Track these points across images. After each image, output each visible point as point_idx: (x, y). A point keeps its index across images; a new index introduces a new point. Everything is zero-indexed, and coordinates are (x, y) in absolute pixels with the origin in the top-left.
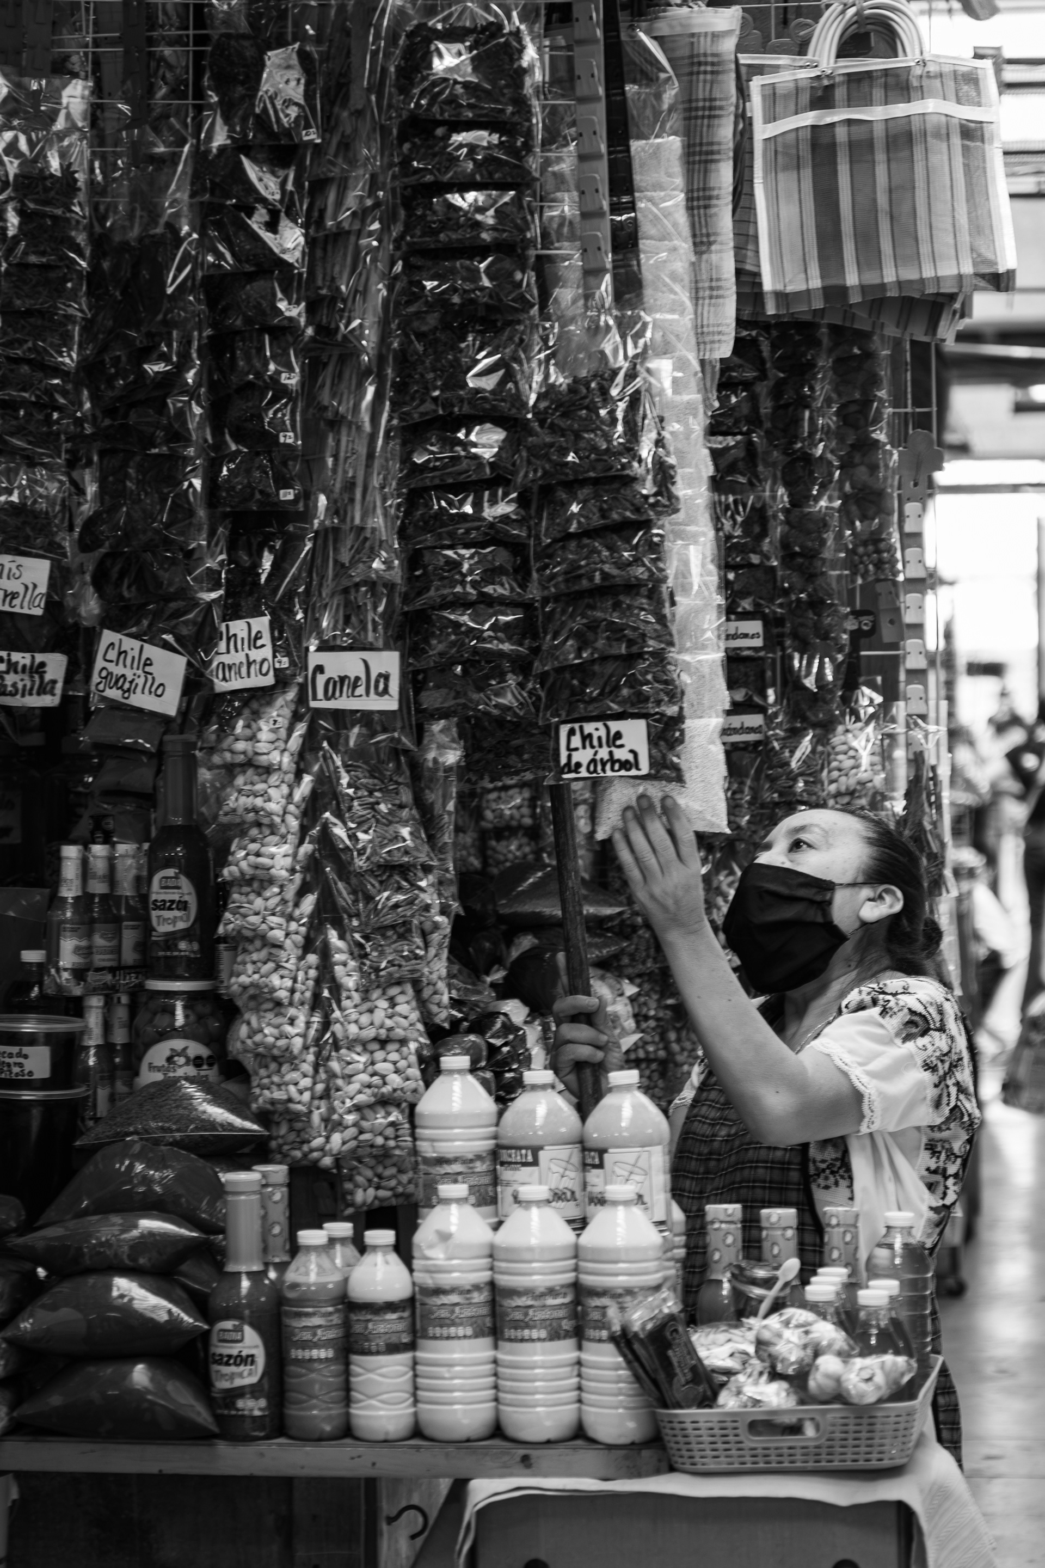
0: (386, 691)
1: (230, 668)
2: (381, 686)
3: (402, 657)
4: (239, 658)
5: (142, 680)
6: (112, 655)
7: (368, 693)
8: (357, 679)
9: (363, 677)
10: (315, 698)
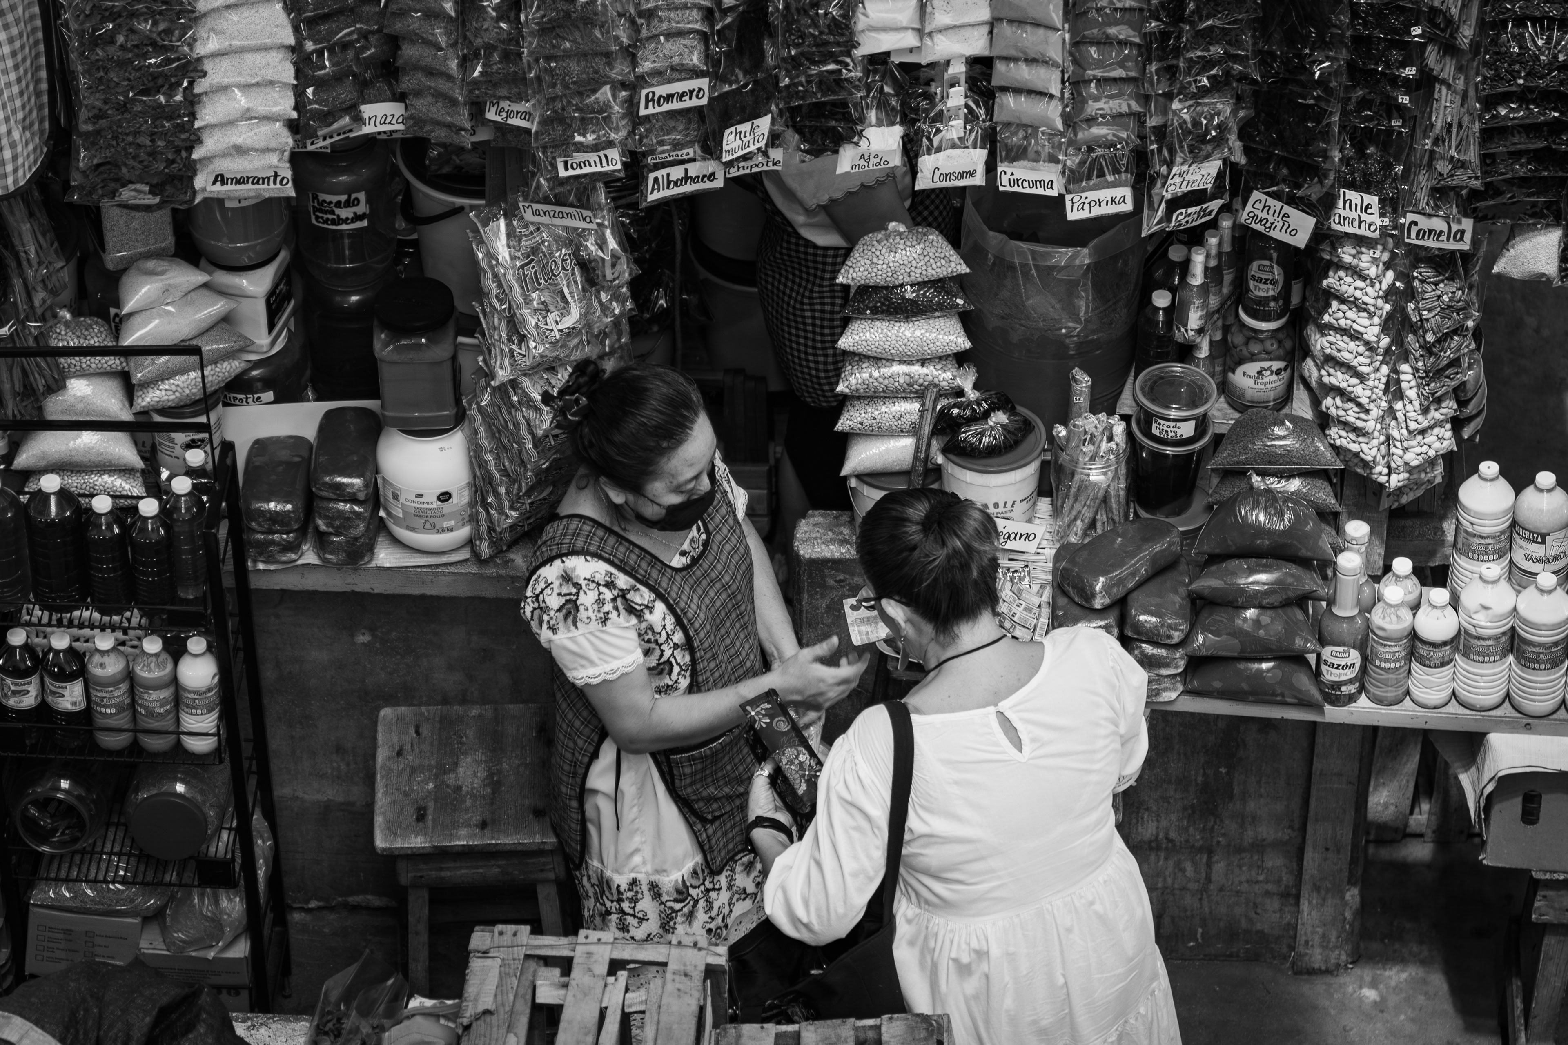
0: (1462, 239)
1: (1345, 219)
2: (1458, 236)
3: (1475, 223)
4: (1354, 215)
5: (1281, 224)
6: (1259, 206)
7: (1448, 239)
8: (1441, 232)
9: (1446, 231)
10: (1409, 237)
